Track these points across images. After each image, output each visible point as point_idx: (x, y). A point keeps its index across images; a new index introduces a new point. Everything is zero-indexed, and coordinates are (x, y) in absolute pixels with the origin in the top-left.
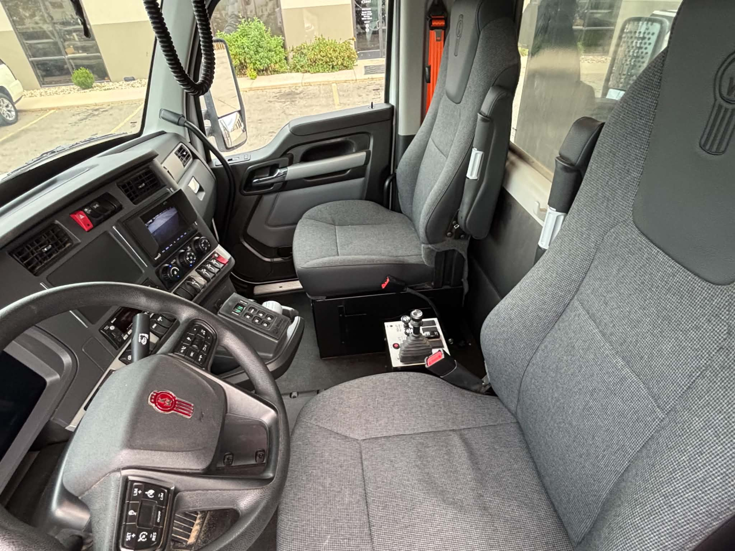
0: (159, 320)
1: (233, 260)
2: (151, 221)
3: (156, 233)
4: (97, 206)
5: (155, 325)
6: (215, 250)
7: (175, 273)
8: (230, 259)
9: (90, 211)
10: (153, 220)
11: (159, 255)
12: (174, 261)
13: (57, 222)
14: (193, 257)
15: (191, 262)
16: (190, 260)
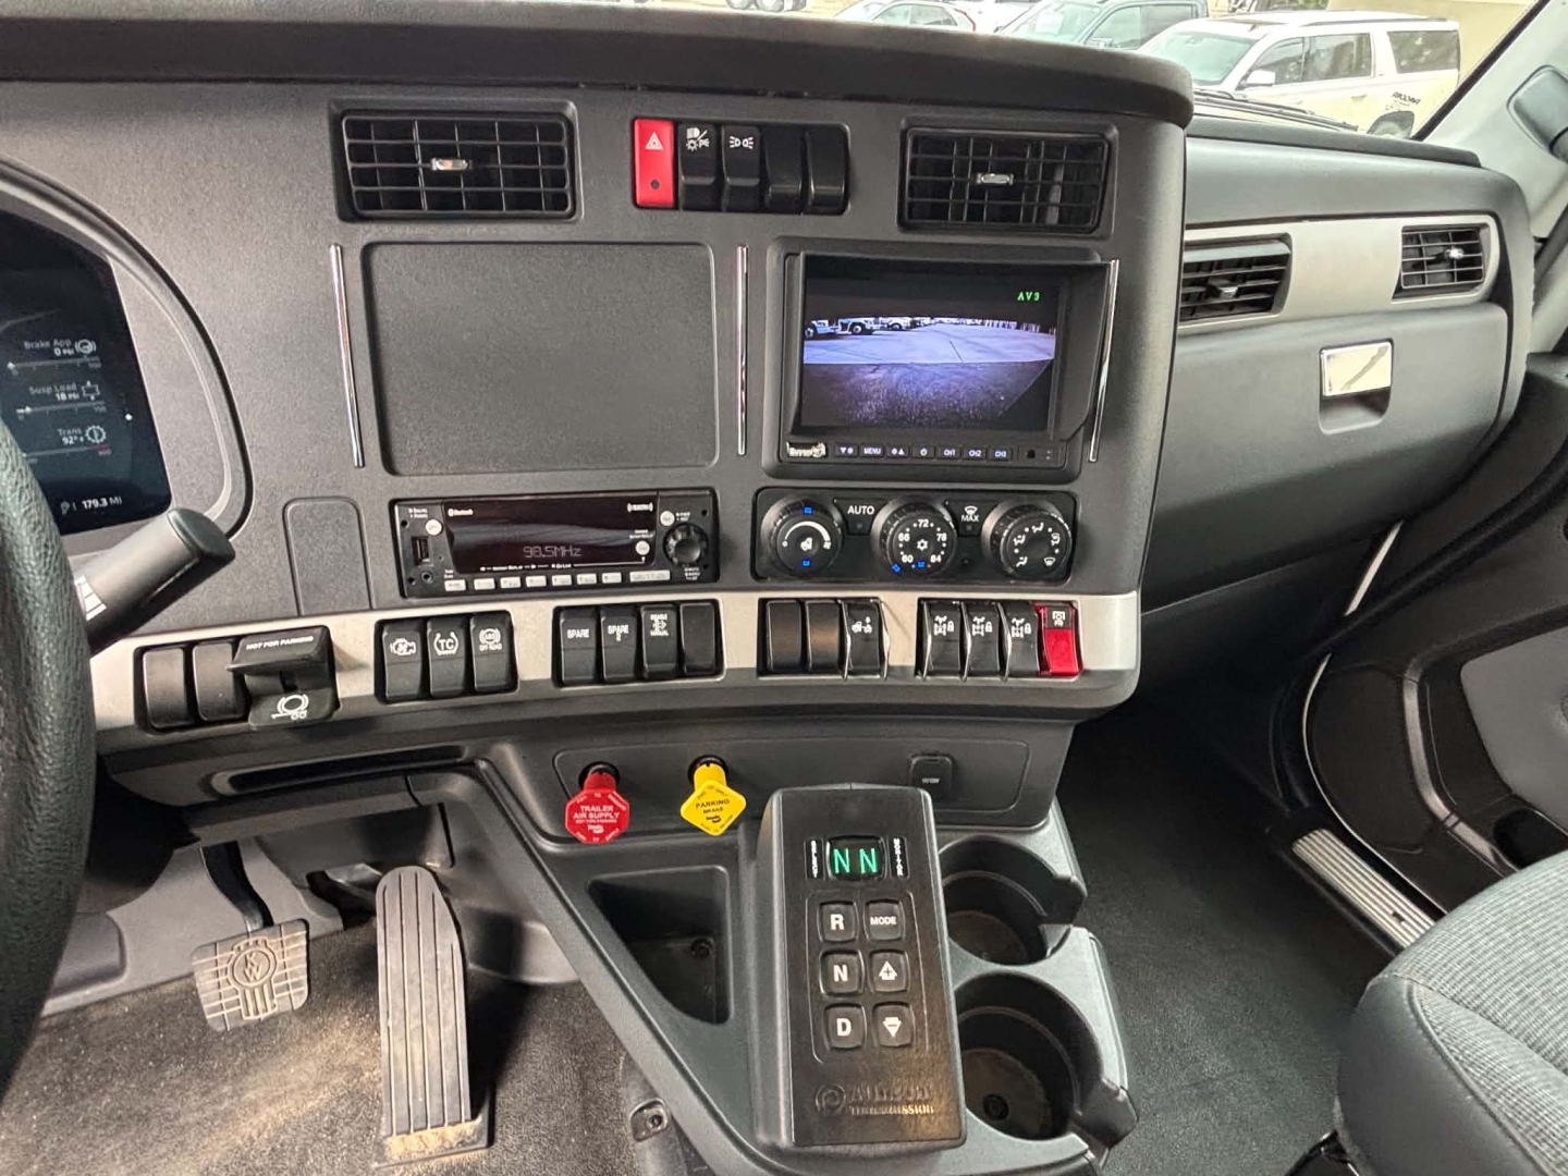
0: (611, 629)
1: (1128, 689)
2: (905, 321)
3: (879, 375)
4: (748, 143)
5: (585, 633)
6: (1082, 602)
7: (807, 545)
8: (1117, 676)
9: (706, 143)
10: (914, 325)
11: (819, 451)
12: (868, 509)
13: (571, 109)
14: (936, 547)
15: (907, 559)
16: (910, 547)
